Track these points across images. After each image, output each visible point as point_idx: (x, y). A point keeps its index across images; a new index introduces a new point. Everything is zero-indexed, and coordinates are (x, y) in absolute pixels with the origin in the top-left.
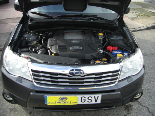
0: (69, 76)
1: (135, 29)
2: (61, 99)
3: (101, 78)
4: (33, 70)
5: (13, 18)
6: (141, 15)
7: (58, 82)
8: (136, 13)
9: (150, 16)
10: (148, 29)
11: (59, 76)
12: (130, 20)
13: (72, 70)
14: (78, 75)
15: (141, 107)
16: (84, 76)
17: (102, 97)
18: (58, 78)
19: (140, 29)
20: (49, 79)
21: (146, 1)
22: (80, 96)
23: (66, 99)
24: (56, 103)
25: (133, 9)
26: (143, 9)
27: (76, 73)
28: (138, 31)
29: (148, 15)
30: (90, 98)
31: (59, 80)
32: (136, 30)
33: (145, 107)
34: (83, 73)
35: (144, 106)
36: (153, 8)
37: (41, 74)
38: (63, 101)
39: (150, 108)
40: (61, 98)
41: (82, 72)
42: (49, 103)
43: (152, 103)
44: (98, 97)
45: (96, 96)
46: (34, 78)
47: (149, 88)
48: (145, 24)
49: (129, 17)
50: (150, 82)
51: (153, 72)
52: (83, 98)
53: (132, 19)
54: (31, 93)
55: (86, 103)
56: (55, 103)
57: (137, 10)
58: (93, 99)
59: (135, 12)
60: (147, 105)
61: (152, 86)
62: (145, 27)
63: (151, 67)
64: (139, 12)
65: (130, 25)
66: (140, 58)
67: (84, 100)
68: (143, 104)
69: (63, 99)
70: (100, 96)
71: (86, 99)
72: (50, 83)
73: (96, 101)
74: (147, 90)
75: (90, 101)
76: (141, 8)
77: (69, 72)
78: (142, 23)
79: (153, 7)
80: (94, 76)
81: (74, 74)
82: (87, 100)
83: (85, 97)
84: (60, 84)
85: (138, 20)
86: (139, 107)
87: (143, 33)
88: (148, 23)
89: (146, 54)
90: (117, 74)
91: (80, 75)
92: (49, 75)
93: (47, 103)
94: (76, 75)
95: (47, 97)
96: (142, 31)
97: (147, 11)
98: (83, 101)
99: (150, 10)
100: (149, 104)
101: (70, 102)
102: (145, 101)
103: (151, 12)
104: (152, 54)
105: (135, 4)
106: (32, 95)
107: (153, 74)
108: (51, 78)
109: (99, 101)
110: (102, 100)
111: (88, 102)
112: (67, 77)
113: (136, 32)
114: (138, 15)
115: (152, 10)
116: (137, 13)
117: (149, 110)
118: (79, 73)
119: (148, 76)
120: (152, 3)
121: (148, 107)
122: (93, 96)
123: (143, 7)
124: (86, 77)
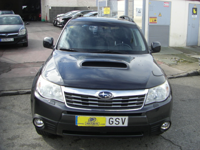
0: (98, 98)
1: (173, 75)
2: (90, 120)
3: (128, 101)
4: (66, 93)
5: (33, 62)
6: (181, 61)
7: (88, 104)
8: (175, 59)
9: (192, 62)
10: (189, 75)
11: (89, 98)
12: (167, 66)
13: (102, 93)
14: (107, 98)
15: (173, 145)
16: (112, 99)
17: (129, 119)
18: (88, 100)
19: (179, 75)
20: (81, 101)
21: (188, 46)
22: (108, 118)
23: (95, 120)
24: (86, 124)
25: (172, 54)
26: (184, 55)
27: (105, 96)
28: (176, 77)
29: (190, 61)
30: (117, 120)
31: (89, 102)
32: (175, 77)
33: (178, 146)
34: (111, 96)
35: (176, 145)
36: (196, 54)
37: (73, 96)
38: (93, 121)
39: (182, 147)
40: (90, 118)
41: (110, 94)
42: (79, 124)
43: (186, 142)
44: (125, 118)
45: (123, 118)
46: (66, 100)
47: (183, 130)
48: (185, 71)
49: (167, 63)
50: (184, 125)
51: (189, 116)
52: (111, 120)
53: (170, 65)
54: (63, 114)
55: (114, 125)
56: (84, 124)
57: (177, 55)
58: (120, 121)
59: (174, 57)
60: (180, 144)
61: (187, 128)
62: (185, 74)
63: (188, 111)
64: (178, 58)
65: (168, 71)
66: (167, 87)
67: (112, 121)
68: (176, 143)
69: (92, 119)
70: (127, 118)
71: (114, 120)
72: (81, 105)
73: (123, 124)
74: (181, 131)
75: (118, 123)
76: (182, 54)
77: (99, 95)
78: (181, 70)
79: (196, 52)
80: (121, 99)
81: (103, 96)
82: (115, 122)
83: (113, 119)
84: (90, 105)
85: (177, 67)
86: (171, 146)
87: (182, 80)
88: (189, 69)
89: (184, 100)
90: (142, 102)
91: (109, 98)
92: (80, 97)
93: (77, 124)
94: (105, 98)
95: (78, 117)
96: (181, 78)
97: (188, 57)
98: (111, 123)
99: (192, 56)
100: (182, 144)
101: (98, 123)
102: (178, 141)
103: (193, 58)
104: (190, 100)
105: (174, 49)
106: (64, 115)
107: (189, 117)
108: (82, 100)
109: (126, 124)
110: (129, 123)
111: (116, 124)
112: (97, 99)
113: (175, 79)
114: (178, 61)
115: (195, 55)
116: (177, 59)
117: (182, 148)
118: (108, 96)
119: (183, 120)
120: (195, 48)
121: (181, 146)
122: (120, 117)
123: (184, 53)
124: (114, 100)
